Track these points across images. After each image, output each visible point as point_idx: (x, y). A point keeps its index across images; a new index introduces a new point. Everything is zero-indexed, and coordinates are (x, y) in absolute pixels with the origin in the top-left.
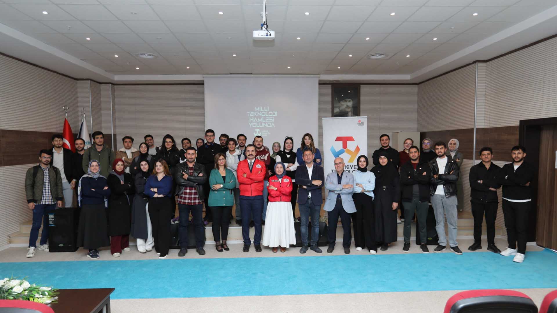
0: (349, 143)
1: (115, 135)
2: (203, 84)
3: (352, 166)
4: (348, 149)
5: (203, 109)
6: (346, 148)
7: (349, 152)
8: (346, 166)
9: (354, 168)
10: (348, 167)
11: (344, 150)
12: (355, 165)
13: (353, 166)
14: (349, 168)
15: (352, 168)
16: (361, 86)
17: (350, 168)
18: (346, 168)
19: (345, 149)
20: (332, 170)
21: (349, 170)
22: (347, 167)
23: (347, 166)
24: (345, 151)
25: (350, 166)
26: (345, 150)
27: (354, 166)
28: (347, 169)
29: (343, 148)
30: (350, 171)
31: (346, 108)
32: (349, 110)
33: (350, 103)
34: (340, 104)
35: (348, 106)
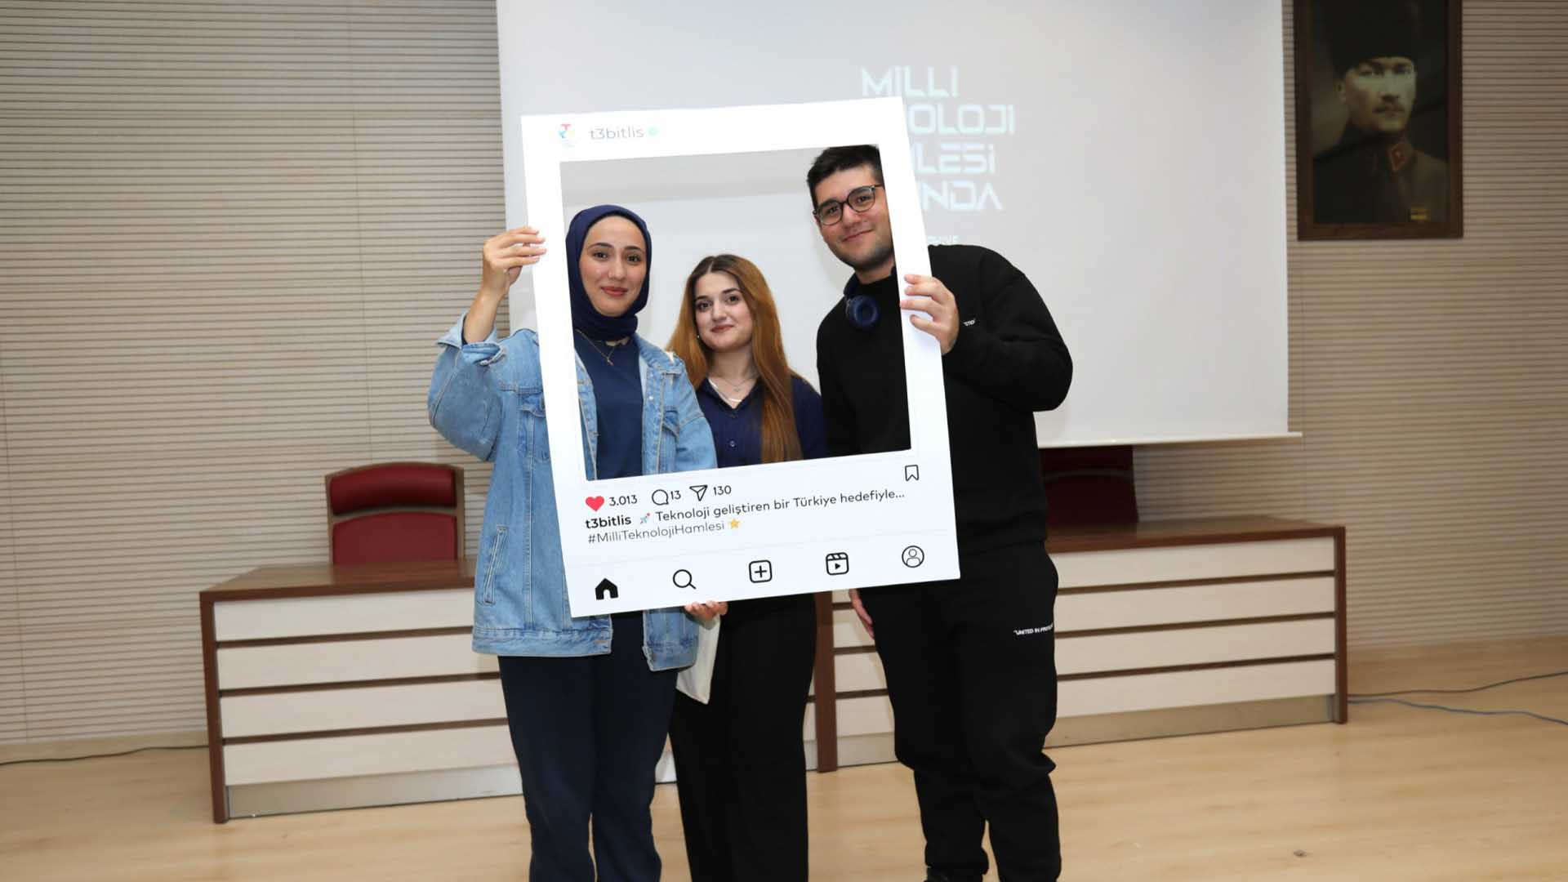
31: (1378, 111)
32: (1395, 124)
33: (1399, 78)
34: (1343, 85)
35: (1388, 99)
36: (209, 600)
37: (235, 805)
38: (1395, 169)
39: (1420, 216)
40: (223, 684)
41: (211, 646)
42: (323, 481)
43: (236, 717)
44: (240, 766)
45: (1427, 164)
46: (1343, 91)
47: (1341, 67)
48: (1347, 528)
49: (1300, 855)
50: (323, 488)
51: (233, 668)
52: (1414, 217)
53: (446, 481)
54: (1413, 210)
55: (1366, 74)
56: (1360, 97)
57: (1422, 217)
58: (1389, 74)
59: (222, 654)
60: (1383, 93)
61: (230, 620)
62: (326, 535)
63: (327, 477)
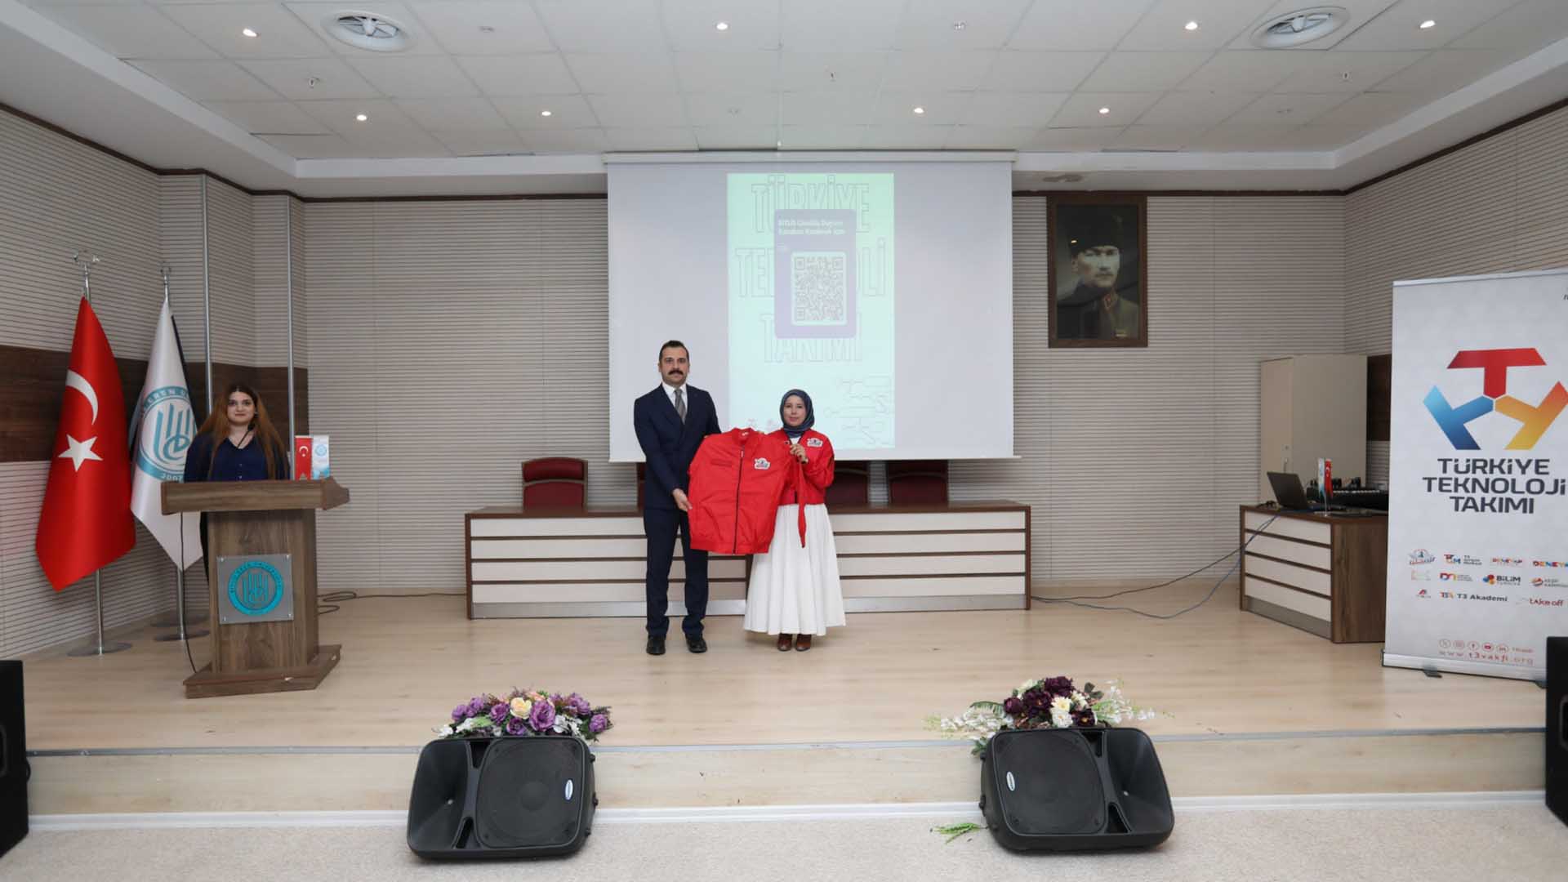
0: (1514, 374)
1: (302, 374)
2: (604, 196)
3: (1524, 464)
4: (1510, 398)
5: (602, 281)
6: (1503, 391)
7: (1518, 409)
8: (1496, 463)
9: (1537, 472)
10: (1505, 467)
11: (1492, 401)
12: (1540, 458)
13: (1529, 462)
14: (1510, 472)
15: (1524, 470)
16: (1150, 200)
17: (1516, 469)
18: (1496, 470)
19: (1494, 397)
20: (1425, 479)
21: (1509, 477)
22: (1500, 467)
23: (1502, 461)
24: (1494, 408)
25: (1518, 461)
26: (1494, 400)
27: (1538, 461)
28: (1502, 472)
29: (1486, 392)
30: (1514, 481)
31: (1097, 276)
32: (1107, 283)
33: (1110, 258)
34: (1076, 262)
35: (1103, 269)
36: (469, 517)
37: (476, 613)
38: (1107, 308)
39: (1122, 334)
40: (473, 557)
41: (469, 538)
42: (520, 465)
43: (479, 572)
44: (480, 594)
45: (1127, 306)
46: (1076, 265)
47: (1075, 251)
48: (1032, 507)
49: (935, 649)
50: (520, 469)
51: (478, 549)
52: (1118, 335)
53: (578, 468)
54: (1117, 331)
55: (1089, 255)
56: (1086, 268)
57: (1123, 335)
58: (1103, 255)
59: (473, 543)
60: (1100, 266)
61: (479, 527)
62: (521, 492)
63: (522, 463)
